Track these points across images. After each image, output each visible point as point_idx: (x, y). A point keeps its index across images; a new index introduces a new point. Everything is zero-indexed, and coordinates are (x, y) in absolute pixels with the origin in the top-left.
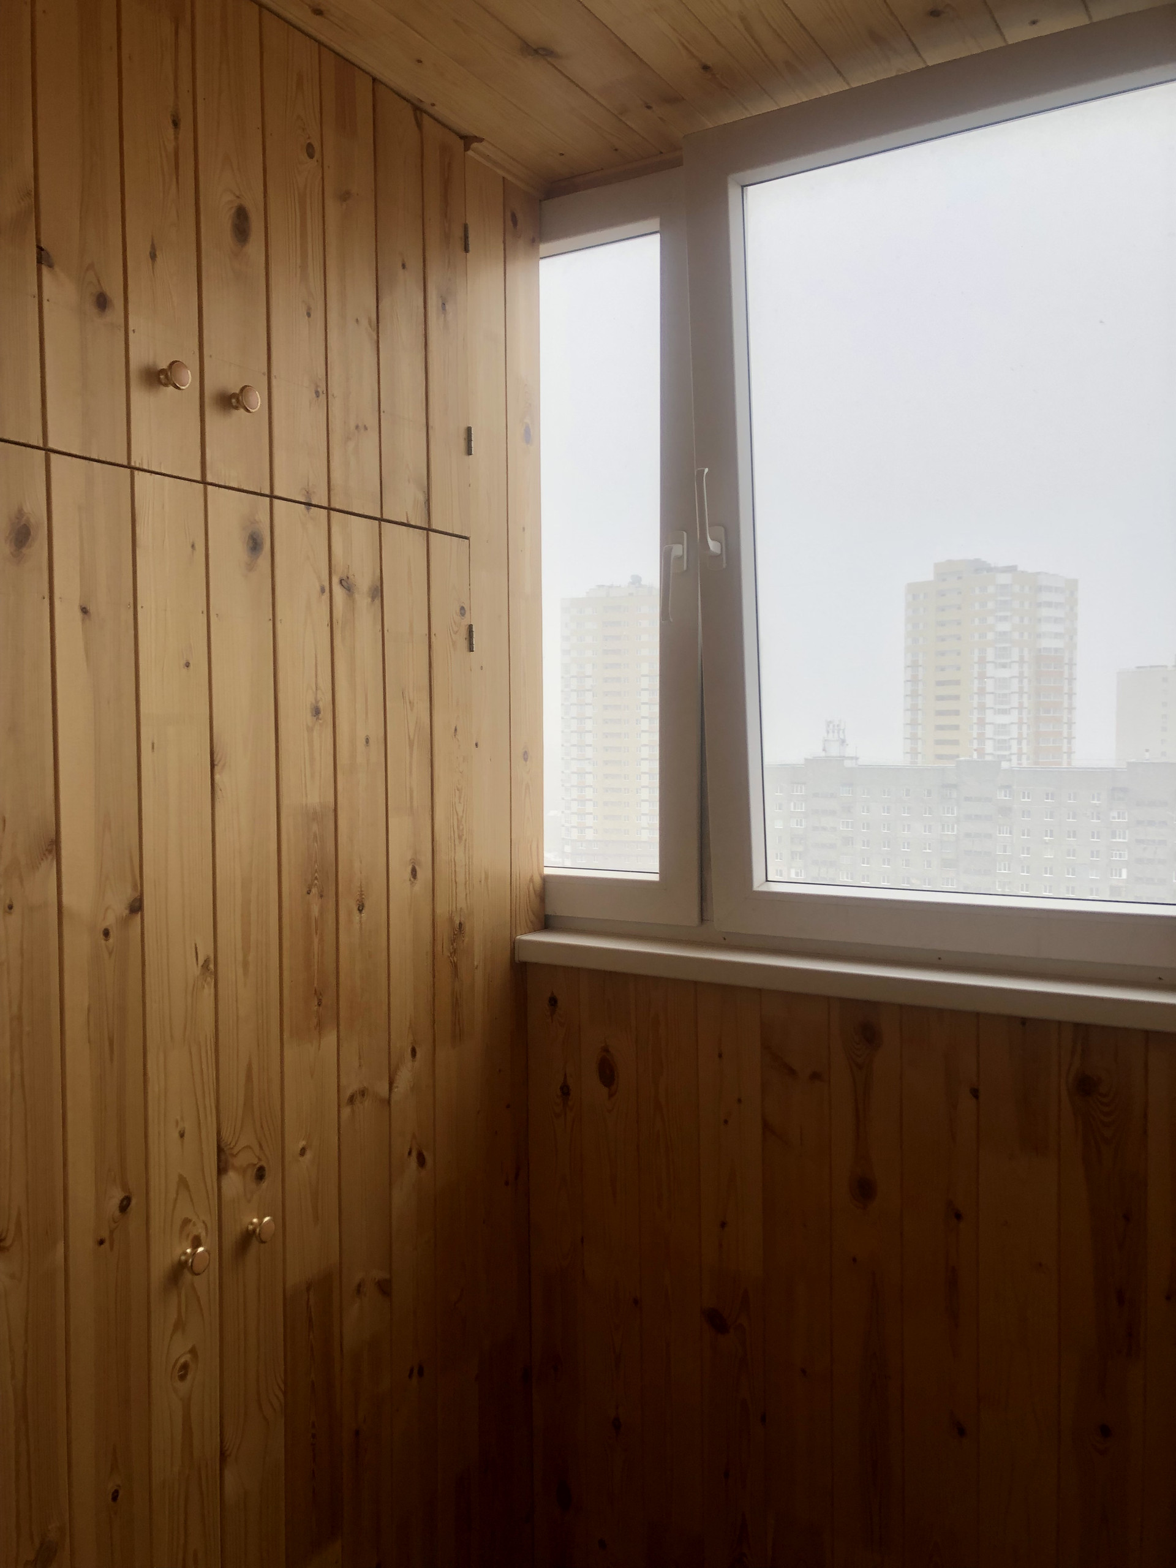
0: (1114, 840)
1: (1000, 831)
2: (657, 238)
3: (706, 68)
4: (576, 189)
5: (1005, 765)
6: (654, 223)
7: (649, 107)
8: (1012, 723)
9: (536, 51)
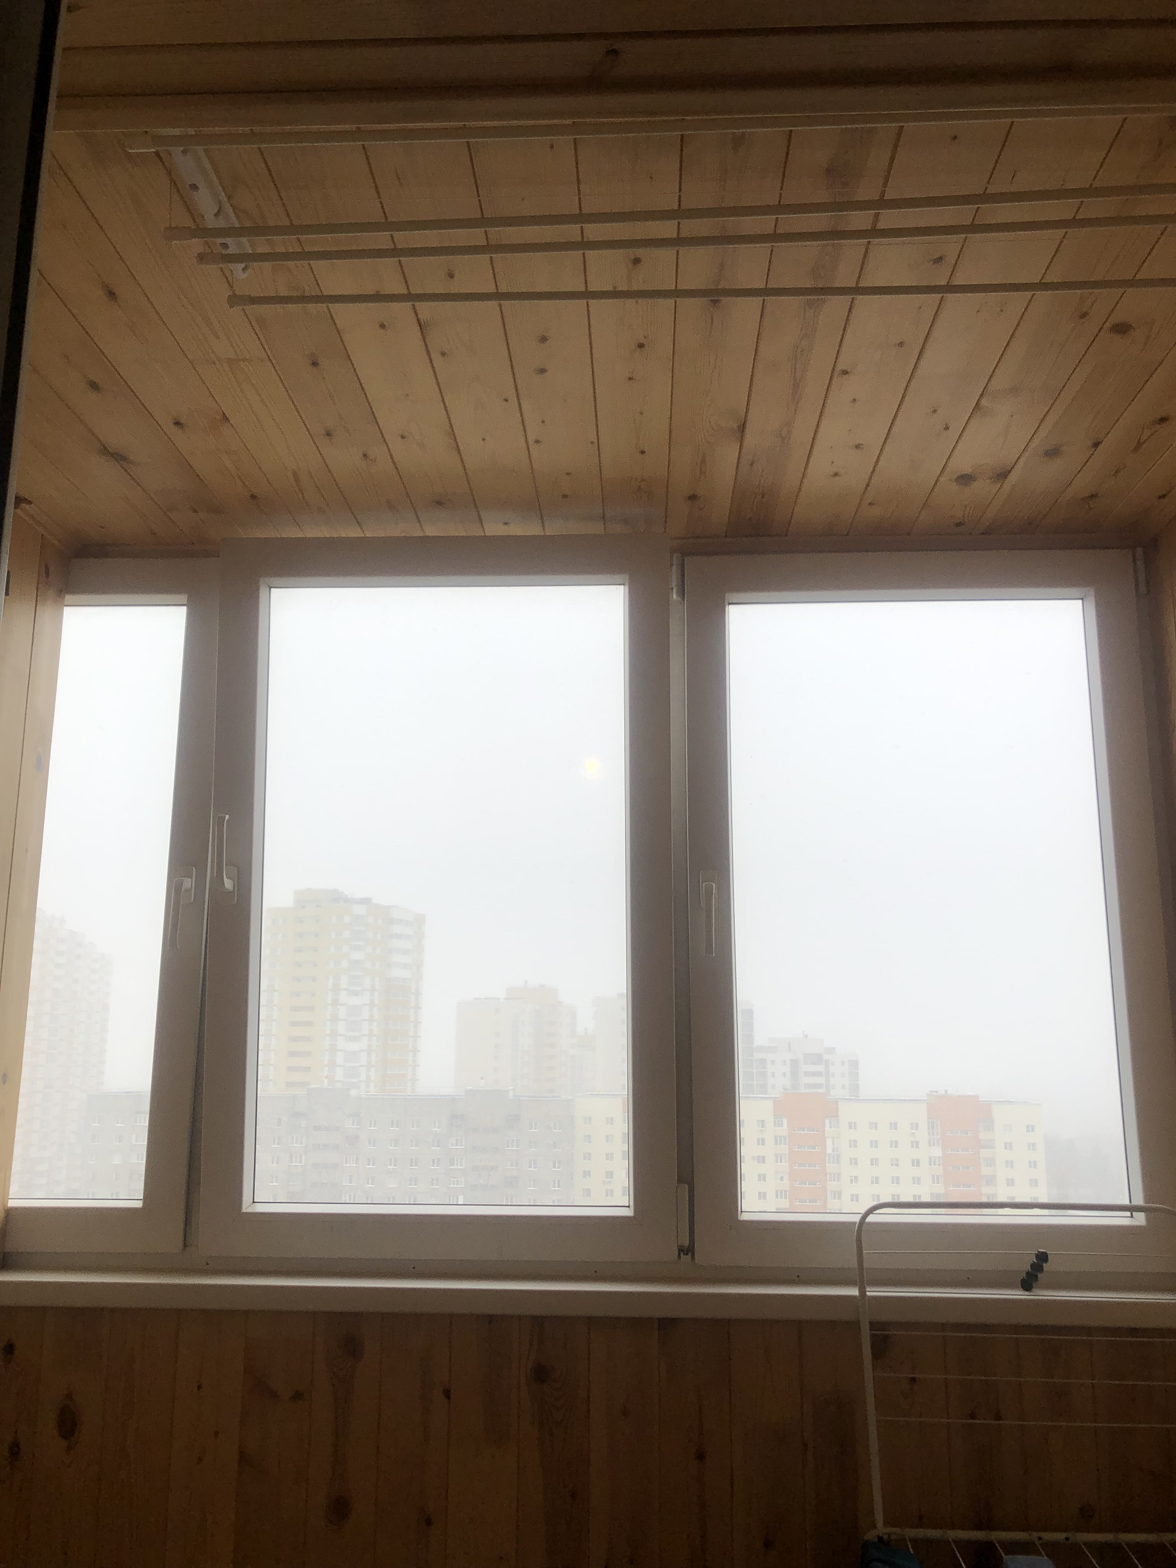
0: (452, 1167)
1: (346, 1161)
2: (185, 609)
3: (253, 497)
4: (106, 555)
5: (354, 1092)
6: (184, 598)
7: (195, 511)
8: (362, 1050)
9: (112, 455)
